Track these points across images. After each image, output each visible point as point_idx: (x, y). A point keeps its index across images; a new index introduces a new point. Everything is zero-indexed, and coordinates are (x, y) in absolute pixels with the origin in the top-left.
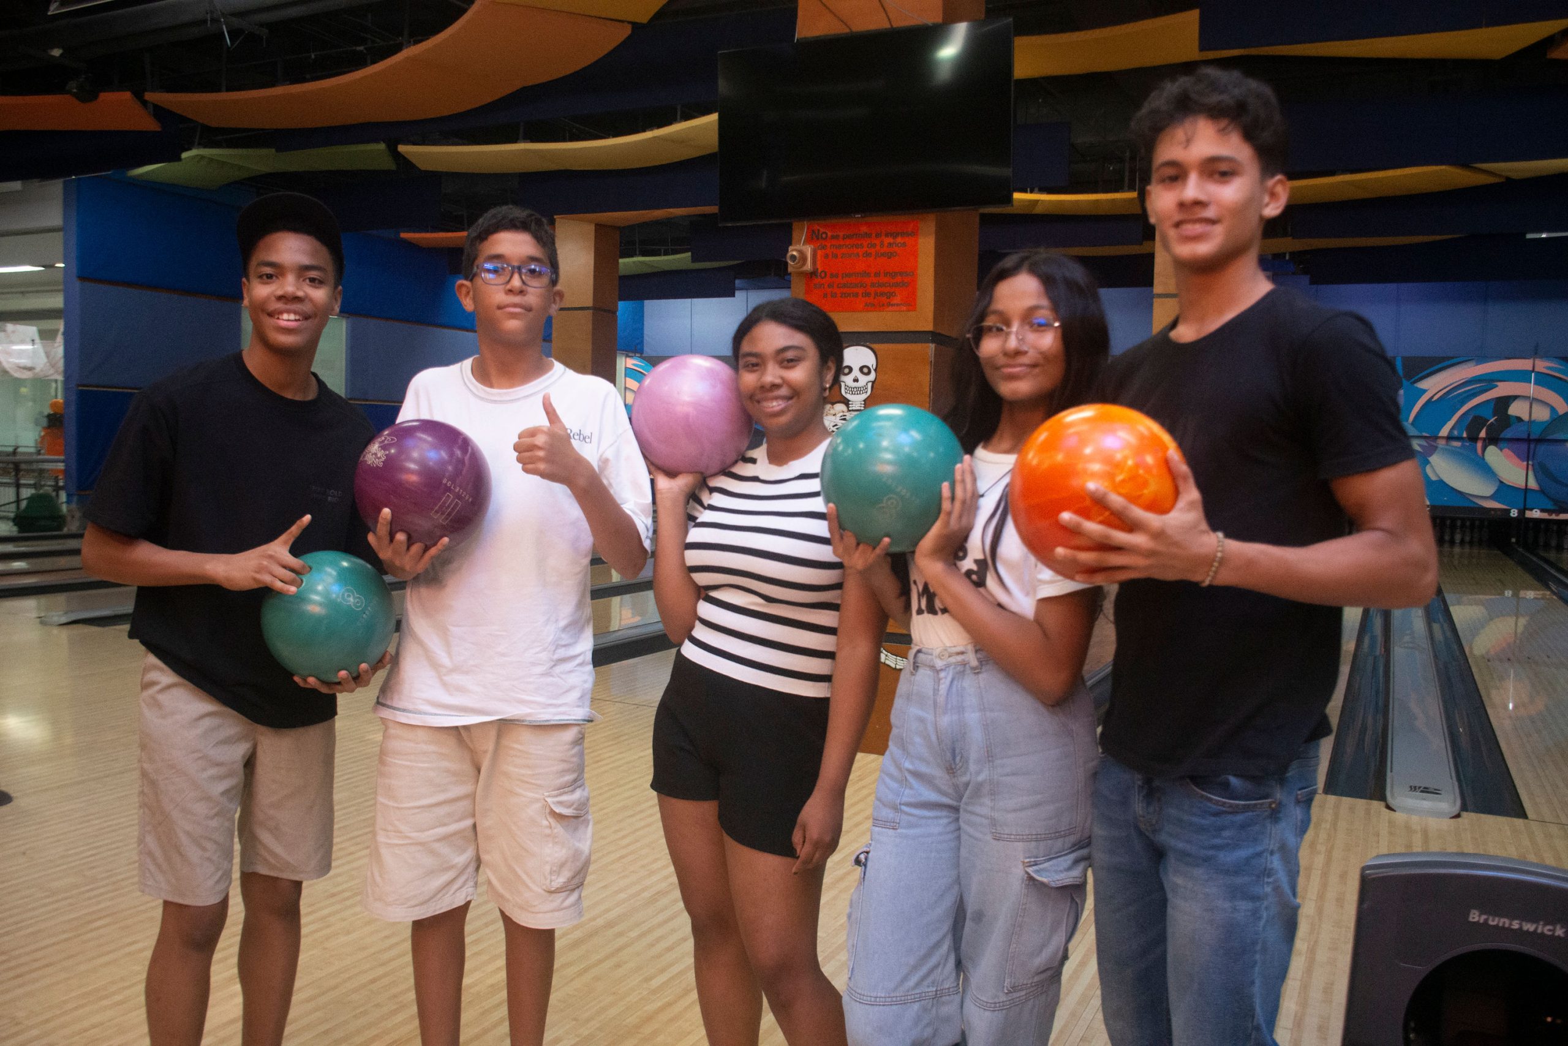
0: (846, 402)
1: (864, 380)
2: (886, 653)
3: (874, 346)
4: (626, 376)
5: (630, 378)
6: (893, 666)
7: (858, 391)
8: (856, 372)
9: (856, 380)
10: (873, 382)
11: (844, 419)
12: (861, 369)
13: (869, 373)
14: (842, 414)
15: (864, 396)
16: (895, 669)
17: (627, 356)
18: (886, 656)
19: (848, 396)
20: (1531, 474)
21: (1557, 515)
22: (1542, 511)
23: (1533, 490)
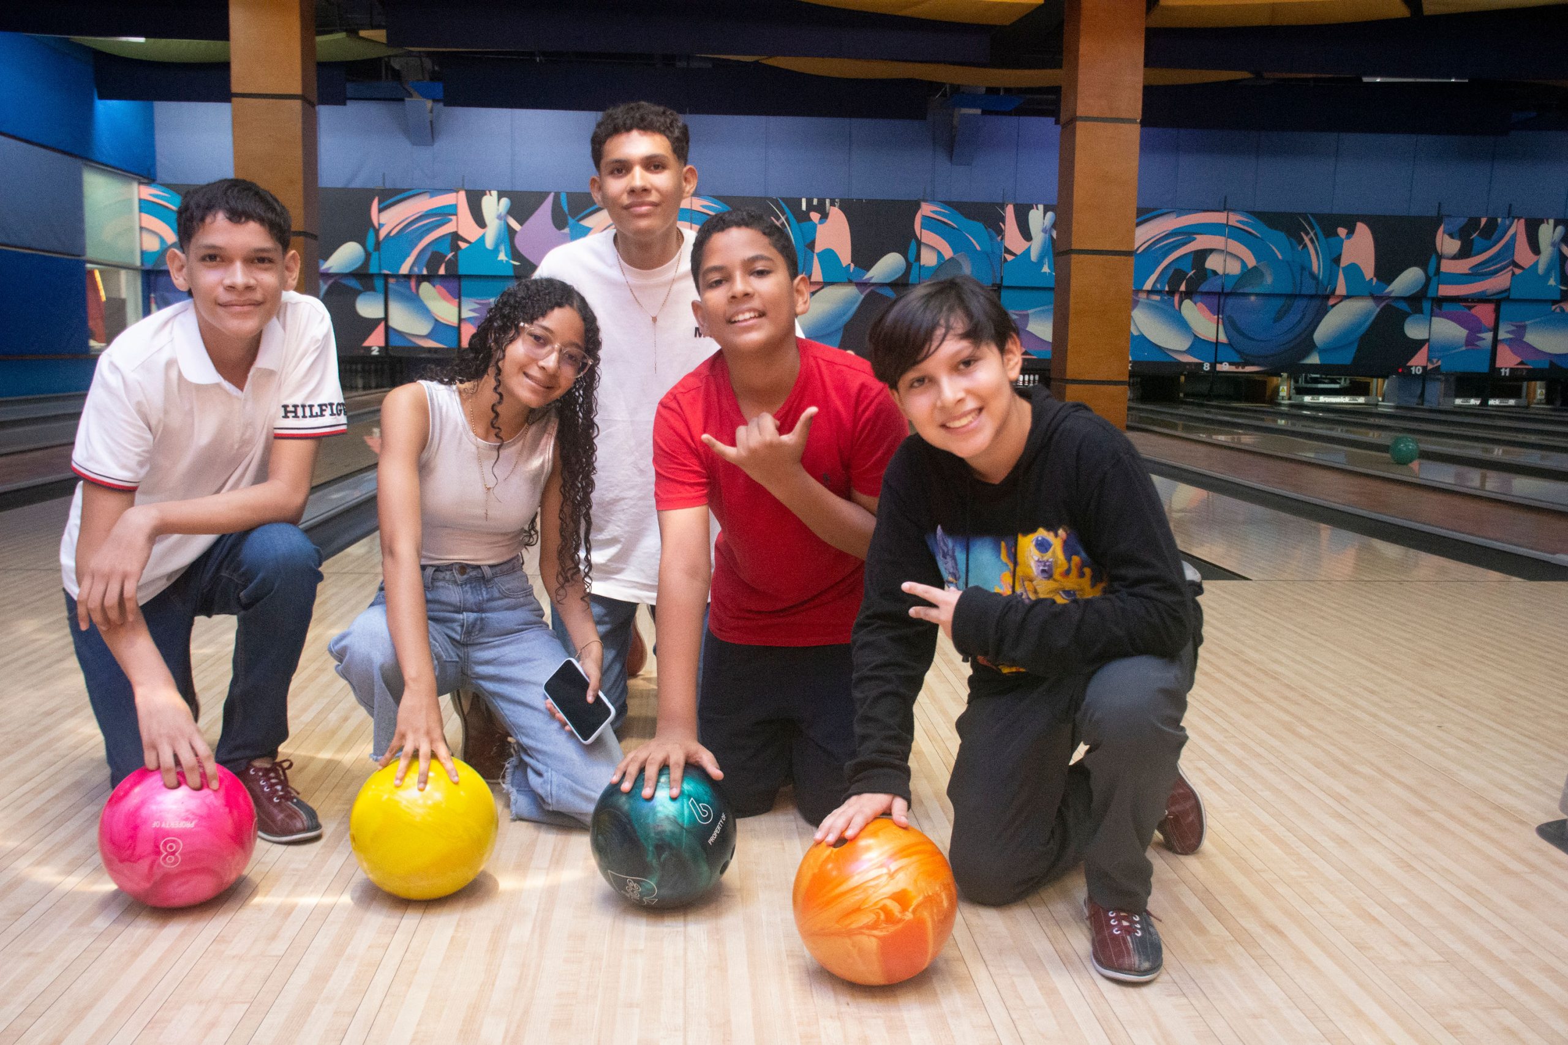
4: (141, 210)
5: (148, 213)
17: (140, 183)
20: (1221, 327)
21: (1243, 368)
22: (1231, 364)
23: (1223, 344)
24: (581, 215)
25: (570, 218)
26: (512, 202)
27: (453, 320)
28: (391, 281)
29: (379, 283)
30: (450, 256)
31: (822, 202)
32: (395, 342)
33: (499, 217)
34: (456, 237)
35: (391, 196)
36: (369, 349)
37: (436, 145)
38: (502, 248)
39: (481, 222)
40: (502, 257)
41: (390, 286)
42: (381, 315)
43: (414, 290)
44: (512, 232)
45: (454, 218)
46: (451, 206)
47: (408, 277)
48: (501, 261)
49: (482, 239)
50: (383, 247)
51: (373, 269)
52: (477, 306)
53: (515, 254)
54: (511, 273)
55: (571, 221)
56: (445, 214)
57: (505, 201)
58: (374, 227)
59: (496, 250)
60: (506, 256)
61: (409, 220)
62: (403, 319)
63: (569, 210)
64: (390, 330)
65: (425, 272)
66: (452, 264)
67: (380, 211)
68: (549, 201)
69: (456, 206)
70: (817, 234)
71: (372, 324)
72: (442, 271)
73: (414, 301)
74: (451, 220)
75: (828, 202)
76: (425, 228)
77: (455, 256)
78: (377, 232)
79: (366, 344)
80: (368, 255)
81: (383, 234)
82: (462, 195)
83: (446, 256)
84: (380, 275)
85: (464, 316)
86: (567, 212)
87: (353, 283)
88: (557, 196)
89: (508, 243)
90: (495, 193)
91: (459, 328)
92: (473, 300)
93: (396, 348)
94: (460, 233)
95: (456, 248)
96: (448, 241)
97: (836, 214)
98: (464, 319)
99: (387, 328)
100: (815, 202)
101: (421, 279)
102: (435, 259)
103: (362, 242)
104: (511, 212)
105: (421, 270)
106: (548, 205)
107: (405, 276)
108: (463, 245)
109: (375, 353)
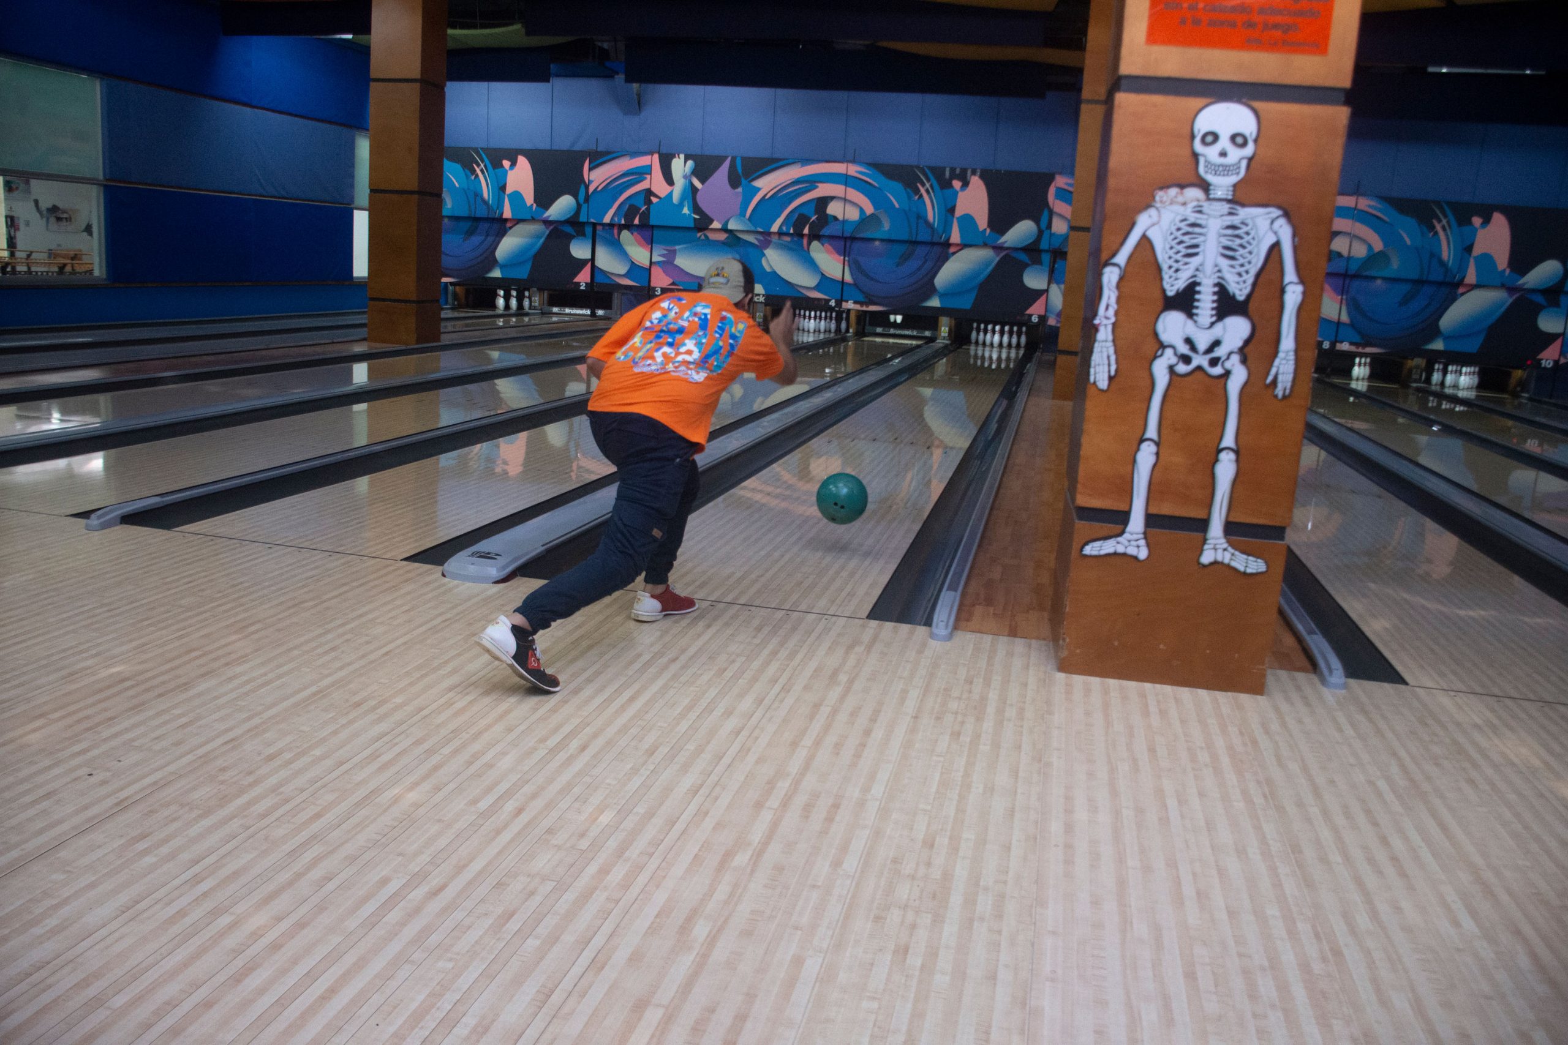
0: (1205, 187)
1: (1236, 155)
2: (1232, 551)
3: (1257, 105)
6: (1242, 569)
7: (1226, 170)
8: (1224, 143)
9: (1223, 154)
10: (1250, 160)
11: (1200, 212)
12: (1233, 138)
13: (1245, 144)
14: (1195, 204)
15: (1234, 179)
16: (1245, 573)
18: (1233, 555)
19: (1210, 178)
20: (1344, 308)
21: (1364, 348)
22: (1351, 344)
23: (1344, 324)
24: (754, 176)
25: (743, 180)
26: (696, 163)
27: (646, 263)
28: (599, 228)
29: (589, 230)
30: (644, 208)
31: (964, 171)
32: (599, 279)
33: (685, 177)
34: (649, 193)
35: (599, 158)
36: (578, 284)
37: (643, 114)
38: (686, 203)
39: (670, 181)
40: (686, 211)
41: (598, 232)
42: (588, 256)
43: (616, 236)
44: (694, 190)
45: (648, 177)
46: (647, 166)
47: (611, 225)
48: (685, 214)
49: (670, 194)
50: (591, 200)
51: (583, 218)
52: (665, 252)
53: (696, 208)
54: (692, 225)
55: (743, 181)
56: (641, 173)
57: (690, 163)
58: (585, 183)
59: (681, 205)
60: (689, 209)
61: (615, 177)
62: (606, 261)
63: (743, 173)
64: (596, 270)
65: (623, 222)
66: (645, 216)
67: (590, 169)
68: (726, 165)
69: (651, 166)
70: (958, 200)
71: (582, 263)
72: (636, 221)
73: (616, 246)
74: (646, 178)
75: (969, 172)
76: (626, 185)
77: (648, 209)
78: (587, 187)
79: (576, 280)
80: (579, 206)
81: (591, 189)
82: (656, 157)
83: (640, 209)
84: (588, 223)
85: (654, 260)
86: (741, 174)
87: (569, 229)
88: (734, 159)
89: (691, 200)
90: (682, 156)
91: (650, 270)
92: (664, 247)
93: (600, 285)
94: (654, 189)
95: (648, 202)
96: (643, 196)
97: (976, 182)
98: (654, 263)
99: (593, 267)
100: (958, 171)
101: (622, 227)
102: (630, 211)
103: (575, 196)
104: (695, 172)
105: (620, 219)
106: (725, 166)
107: (608, 225)
108: (654, 200)
109: (582, 288)
